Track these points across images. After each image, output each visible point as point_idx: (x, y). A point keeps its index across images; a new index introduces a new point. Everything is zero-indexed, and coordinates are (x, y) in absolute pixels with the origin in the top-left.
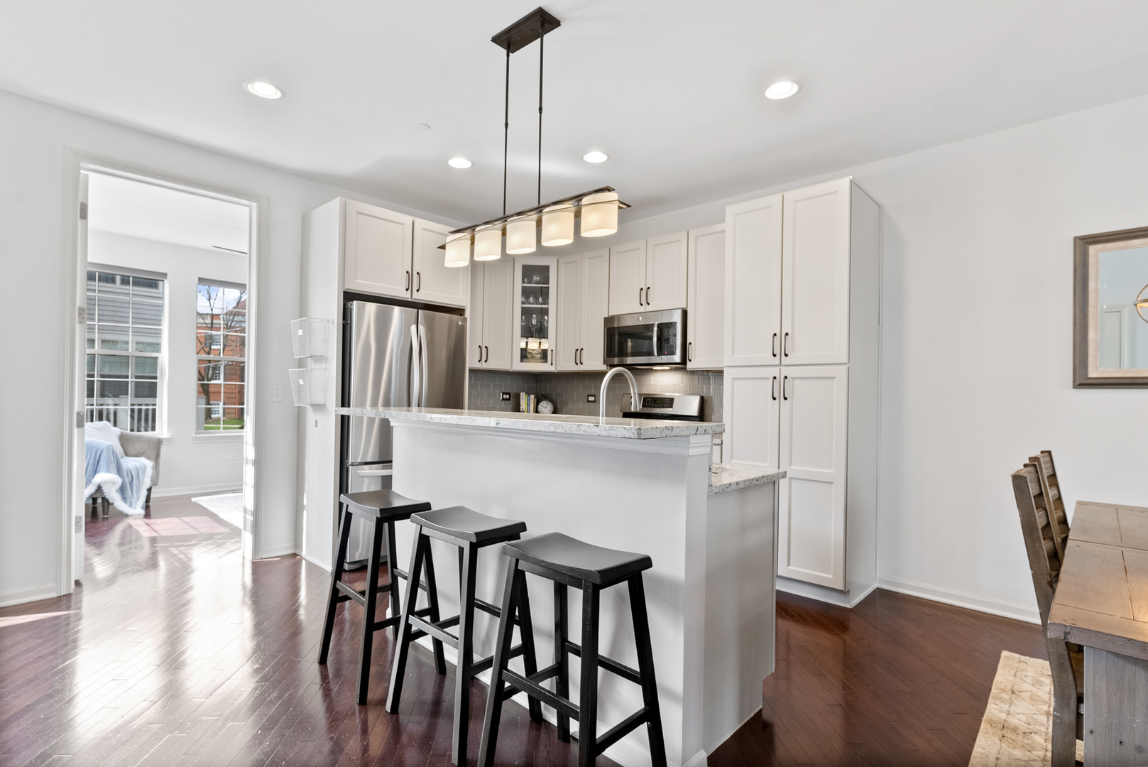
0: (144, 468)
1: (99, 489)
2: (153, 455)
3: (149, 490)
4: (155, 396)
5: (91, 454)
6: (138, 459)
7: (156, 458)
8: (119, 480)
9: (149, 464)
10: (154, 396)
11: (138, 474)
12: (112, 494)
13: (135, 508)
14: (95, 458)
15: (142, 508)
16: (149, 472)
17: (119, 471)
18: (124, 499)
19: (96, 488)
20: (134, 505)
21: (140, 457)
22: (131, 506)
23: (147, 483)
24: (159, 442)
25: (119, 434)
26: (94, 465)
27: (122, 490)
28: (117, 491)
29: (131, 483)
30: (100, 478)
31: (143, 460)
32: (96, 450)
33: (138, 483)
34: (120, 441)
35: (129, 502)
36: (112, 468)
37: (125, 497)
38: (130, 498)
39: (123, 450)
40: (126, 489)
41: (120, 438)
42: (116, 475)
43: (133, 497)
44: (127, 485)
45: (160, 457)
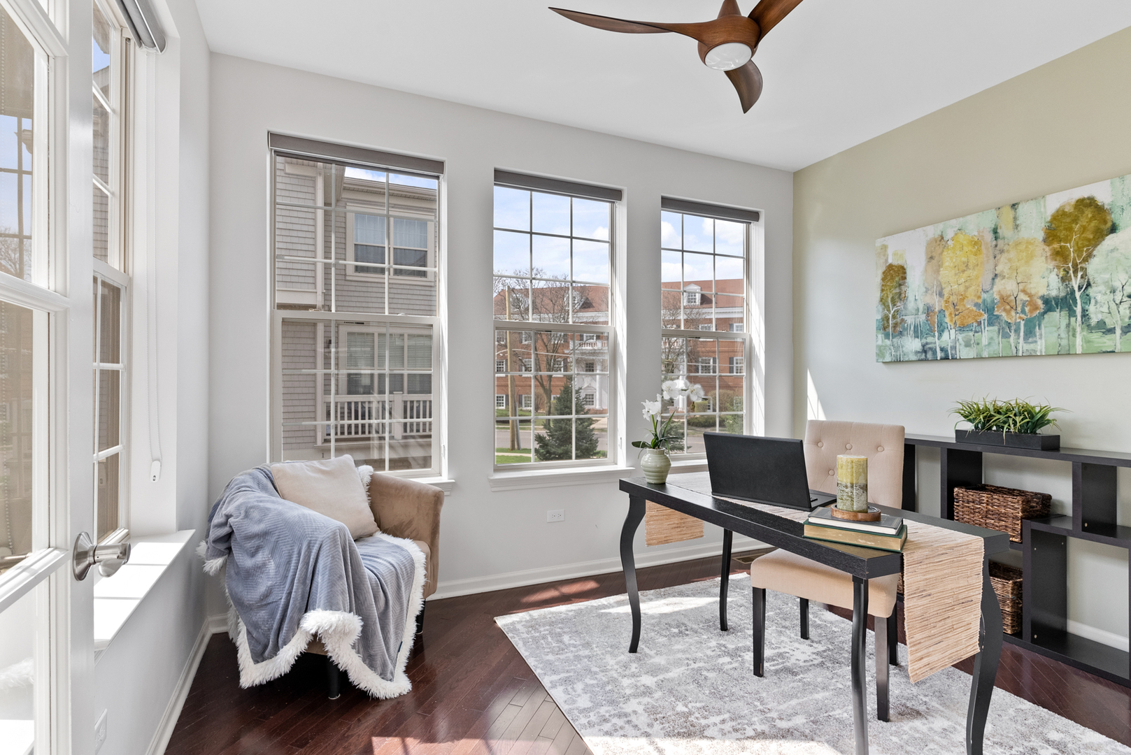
1: (316, 643)
2: (426, 527)
4: (430, 393)
5: (299, 554)
6: (400, 541)
7: (431, 537)
8: (357, 627)
10: (428, 391)
11: (398, 584)
12: (346, 657)
13: (391, 677)
14: (307, 563)
15: (407, 670)
17: (358, 594)
18: (371, 658)
19: (309, 642)
20: (389, 667)
21: (403, 535)
22: (383, 675)
23: (417, 604)
24: (435, 500)
25: (367, 479)
26: (304, 583)
27: (365, 640)
28: (353, 647)
29: (384, 616)
30: (315, 620)
32: (309, 543)
33: (398, 609)
34: (369, 496)
35: (379, 662)
36: (343, 593)
37: (372, 653)
38: (383, 655)
39: (373, 519)
40: (375, 633)
41: (369, 490)
42: (350, 612)
43: (388, 649)
44: (375, 622)
45: (439, 533)
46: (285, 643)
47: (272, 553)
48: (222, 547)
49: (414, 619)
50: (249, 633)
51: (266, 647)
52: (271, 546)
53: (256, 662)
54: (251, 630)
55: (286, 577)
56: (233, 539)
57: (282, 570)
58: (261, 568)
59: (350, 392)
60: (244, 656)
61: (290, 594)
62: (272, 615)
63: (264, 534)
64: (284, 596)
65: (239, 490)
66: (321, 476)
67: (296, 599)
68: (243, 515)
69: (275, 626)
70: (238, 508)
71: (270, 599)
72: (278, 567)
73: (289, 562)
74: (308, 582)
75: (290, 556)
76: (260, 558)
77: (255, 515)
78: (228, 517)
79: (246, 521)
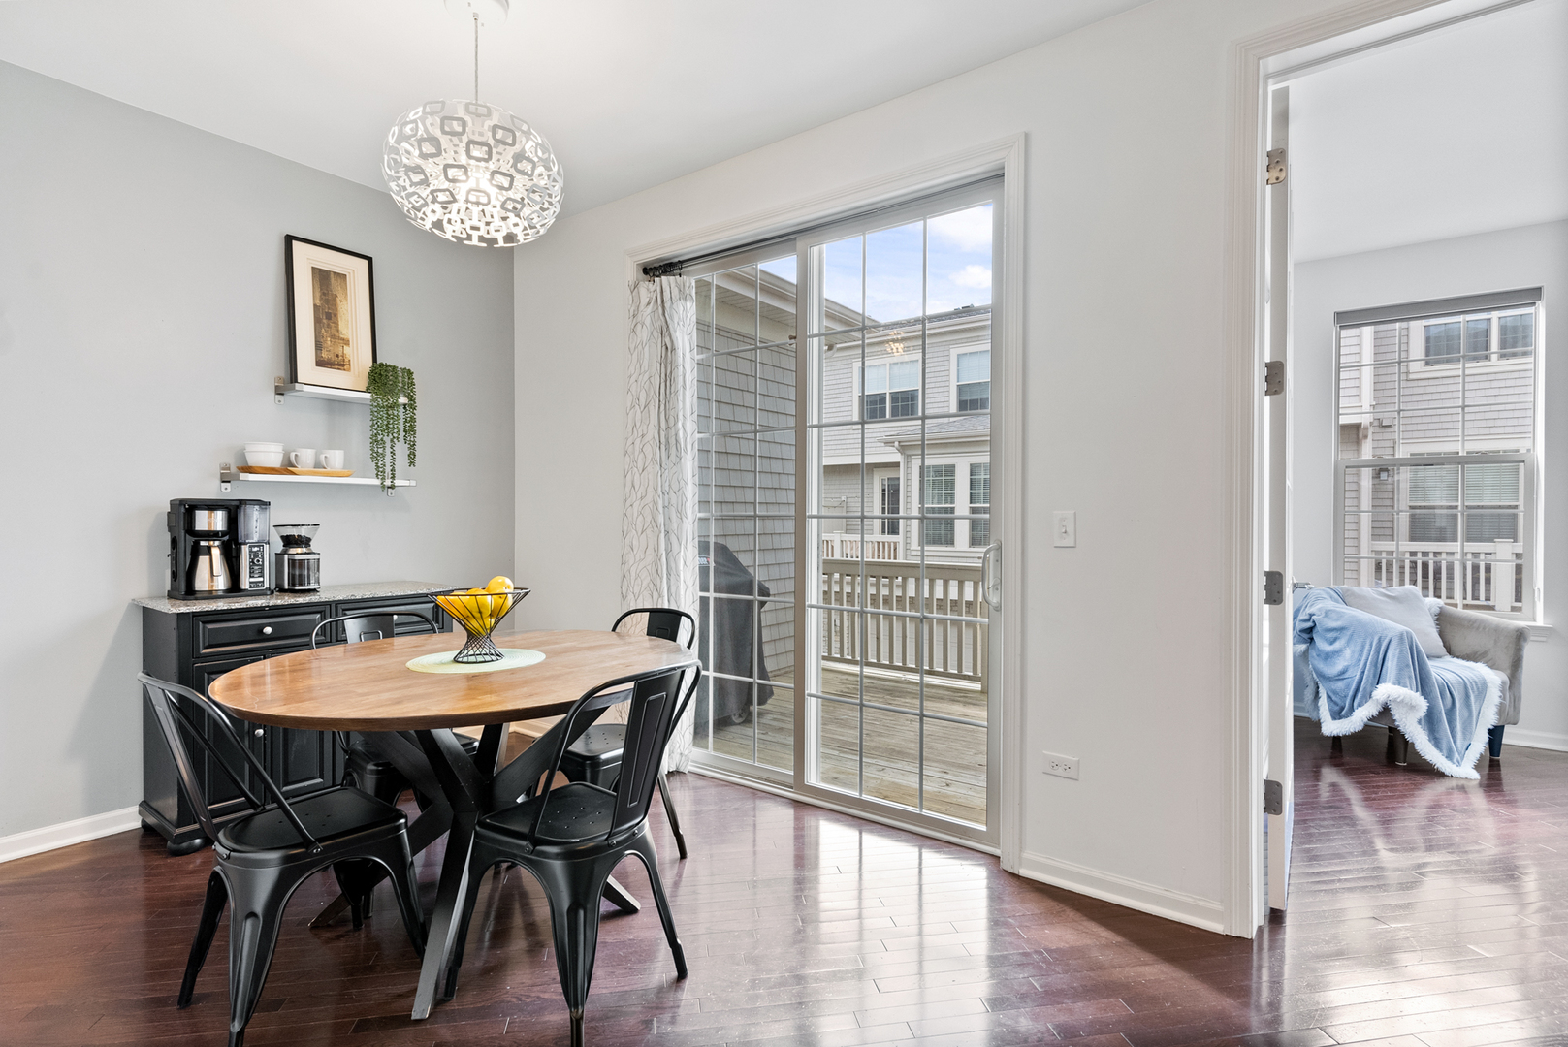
0: (1482, 689)
1: (1385, 711)
2: (1505, 660)
3: (1495, 734)
5: (1371, 645)
6: (1471, 664)
7: (1515, 666)
8: (1423, 705)
9: (1494, 678)
11: (1467, 696)
12: (1412, 727)
13: (1459, 764)
14: (1378, 652)
15: (1477, 767)
16: (1494, 696)
17: (1424, 684)
18: (1436, 741)
19: (1380, 708)
20: (1456, 755)
21: (1476, 661)
22: (1449, 757)
23: (1490, 719)
24: (1519, 637)
25: (1436, 609)
26: (1376, 666)
27: (1430, 721)
28: (1419, 722)
29: (1450, 713)
30: (1385, 691)
31: (1480, 670)
32: (1380, 639)
33: (1466, 714)
34: (1437, 625)
35: (1444, 746)
36: (1410, 677)
37: (1438, 736)
38: (1449, 742)
39: (1442, 643)
40: (1440, 721)
41: (1437, 620)
42: (1417, 691)
43: (1455, 742)
44: (1440, 712)
45: (1522, 667)
46: (1359, 705)
47: (1348, 642)
48: (1306, 636)
49: (1487, 731)
50: (1329, 696)
51: (1342, 708)
52: (1347, 638)
53: (1334, 719)
54: (1331, 694)
55: (1359, 661)
56: (1314, 631)
57: (1356, 656)
58: (1338, 653)
59: (1413, 538)
60: (1324, 713)
61: (1363, 672)
62: (1348, 687)
63: (1341, 629)
64: (1358, 673)
65: (1317, 599)
66: (1388, 600)
67: (1368, 676)
68: (1323, 615)
69: (1351, 693)
70: (1320, 609)
71: (1346, 675)
72: (1353, 652)
73: (1362, 651)
74: (1379, 666)
75: (1363, 646)
76: (1337, 645)
77: (1334, 615)
78: (1311, 615)
79: (1326, 619)
